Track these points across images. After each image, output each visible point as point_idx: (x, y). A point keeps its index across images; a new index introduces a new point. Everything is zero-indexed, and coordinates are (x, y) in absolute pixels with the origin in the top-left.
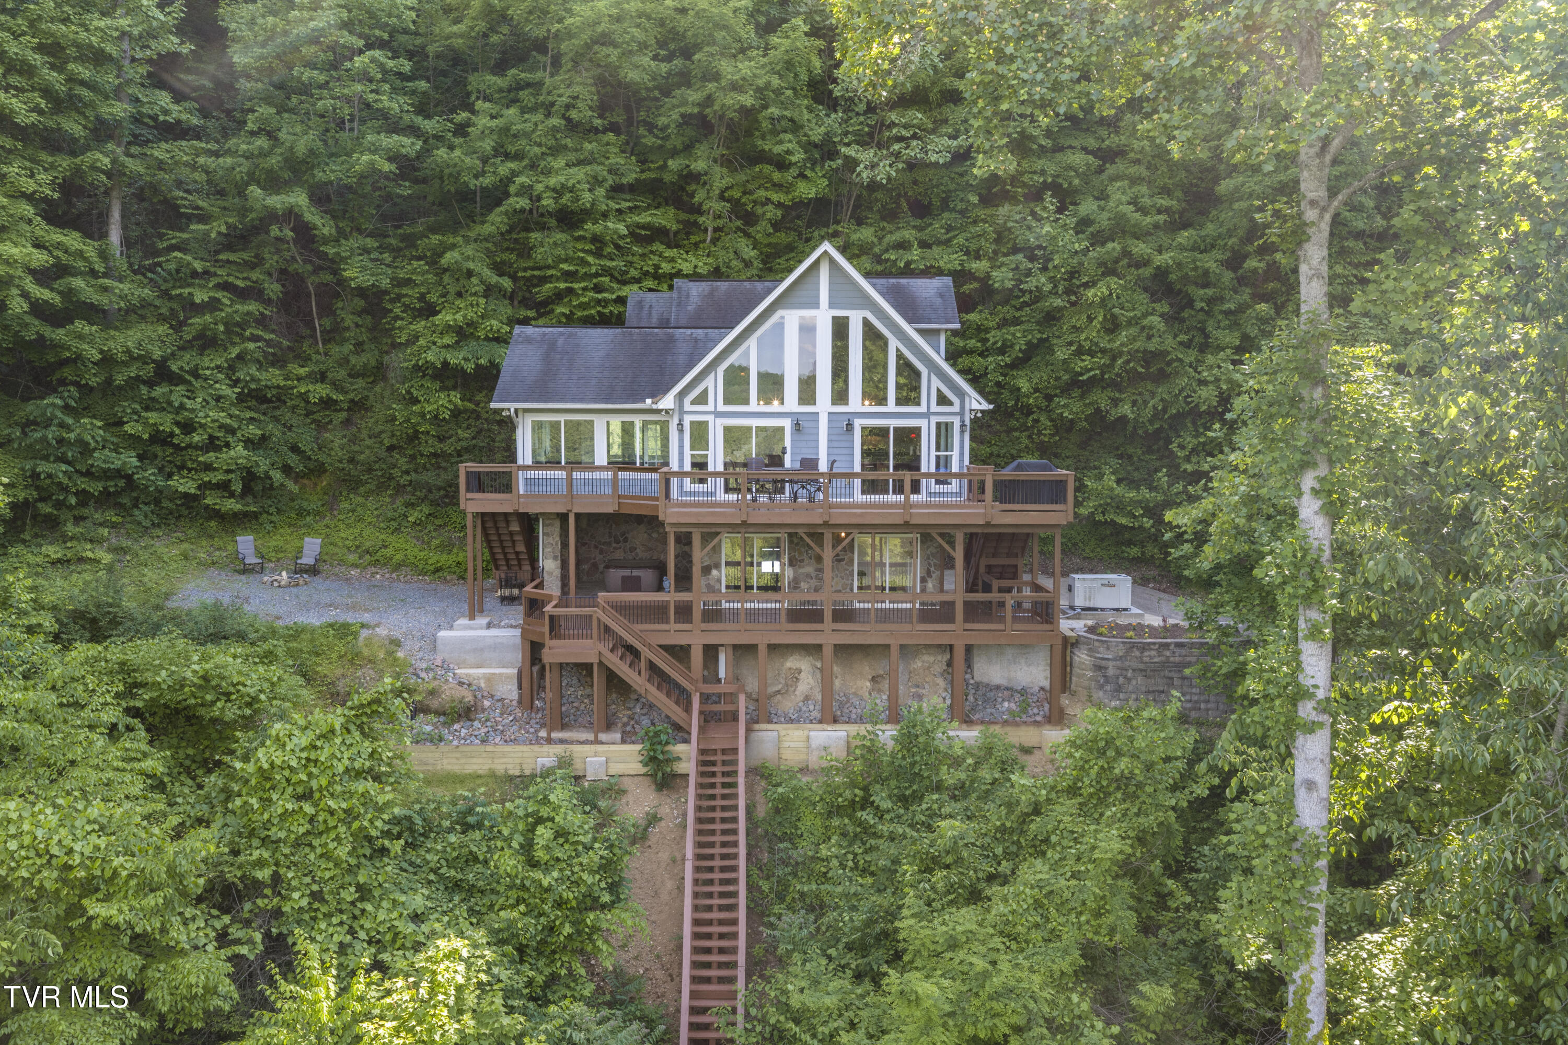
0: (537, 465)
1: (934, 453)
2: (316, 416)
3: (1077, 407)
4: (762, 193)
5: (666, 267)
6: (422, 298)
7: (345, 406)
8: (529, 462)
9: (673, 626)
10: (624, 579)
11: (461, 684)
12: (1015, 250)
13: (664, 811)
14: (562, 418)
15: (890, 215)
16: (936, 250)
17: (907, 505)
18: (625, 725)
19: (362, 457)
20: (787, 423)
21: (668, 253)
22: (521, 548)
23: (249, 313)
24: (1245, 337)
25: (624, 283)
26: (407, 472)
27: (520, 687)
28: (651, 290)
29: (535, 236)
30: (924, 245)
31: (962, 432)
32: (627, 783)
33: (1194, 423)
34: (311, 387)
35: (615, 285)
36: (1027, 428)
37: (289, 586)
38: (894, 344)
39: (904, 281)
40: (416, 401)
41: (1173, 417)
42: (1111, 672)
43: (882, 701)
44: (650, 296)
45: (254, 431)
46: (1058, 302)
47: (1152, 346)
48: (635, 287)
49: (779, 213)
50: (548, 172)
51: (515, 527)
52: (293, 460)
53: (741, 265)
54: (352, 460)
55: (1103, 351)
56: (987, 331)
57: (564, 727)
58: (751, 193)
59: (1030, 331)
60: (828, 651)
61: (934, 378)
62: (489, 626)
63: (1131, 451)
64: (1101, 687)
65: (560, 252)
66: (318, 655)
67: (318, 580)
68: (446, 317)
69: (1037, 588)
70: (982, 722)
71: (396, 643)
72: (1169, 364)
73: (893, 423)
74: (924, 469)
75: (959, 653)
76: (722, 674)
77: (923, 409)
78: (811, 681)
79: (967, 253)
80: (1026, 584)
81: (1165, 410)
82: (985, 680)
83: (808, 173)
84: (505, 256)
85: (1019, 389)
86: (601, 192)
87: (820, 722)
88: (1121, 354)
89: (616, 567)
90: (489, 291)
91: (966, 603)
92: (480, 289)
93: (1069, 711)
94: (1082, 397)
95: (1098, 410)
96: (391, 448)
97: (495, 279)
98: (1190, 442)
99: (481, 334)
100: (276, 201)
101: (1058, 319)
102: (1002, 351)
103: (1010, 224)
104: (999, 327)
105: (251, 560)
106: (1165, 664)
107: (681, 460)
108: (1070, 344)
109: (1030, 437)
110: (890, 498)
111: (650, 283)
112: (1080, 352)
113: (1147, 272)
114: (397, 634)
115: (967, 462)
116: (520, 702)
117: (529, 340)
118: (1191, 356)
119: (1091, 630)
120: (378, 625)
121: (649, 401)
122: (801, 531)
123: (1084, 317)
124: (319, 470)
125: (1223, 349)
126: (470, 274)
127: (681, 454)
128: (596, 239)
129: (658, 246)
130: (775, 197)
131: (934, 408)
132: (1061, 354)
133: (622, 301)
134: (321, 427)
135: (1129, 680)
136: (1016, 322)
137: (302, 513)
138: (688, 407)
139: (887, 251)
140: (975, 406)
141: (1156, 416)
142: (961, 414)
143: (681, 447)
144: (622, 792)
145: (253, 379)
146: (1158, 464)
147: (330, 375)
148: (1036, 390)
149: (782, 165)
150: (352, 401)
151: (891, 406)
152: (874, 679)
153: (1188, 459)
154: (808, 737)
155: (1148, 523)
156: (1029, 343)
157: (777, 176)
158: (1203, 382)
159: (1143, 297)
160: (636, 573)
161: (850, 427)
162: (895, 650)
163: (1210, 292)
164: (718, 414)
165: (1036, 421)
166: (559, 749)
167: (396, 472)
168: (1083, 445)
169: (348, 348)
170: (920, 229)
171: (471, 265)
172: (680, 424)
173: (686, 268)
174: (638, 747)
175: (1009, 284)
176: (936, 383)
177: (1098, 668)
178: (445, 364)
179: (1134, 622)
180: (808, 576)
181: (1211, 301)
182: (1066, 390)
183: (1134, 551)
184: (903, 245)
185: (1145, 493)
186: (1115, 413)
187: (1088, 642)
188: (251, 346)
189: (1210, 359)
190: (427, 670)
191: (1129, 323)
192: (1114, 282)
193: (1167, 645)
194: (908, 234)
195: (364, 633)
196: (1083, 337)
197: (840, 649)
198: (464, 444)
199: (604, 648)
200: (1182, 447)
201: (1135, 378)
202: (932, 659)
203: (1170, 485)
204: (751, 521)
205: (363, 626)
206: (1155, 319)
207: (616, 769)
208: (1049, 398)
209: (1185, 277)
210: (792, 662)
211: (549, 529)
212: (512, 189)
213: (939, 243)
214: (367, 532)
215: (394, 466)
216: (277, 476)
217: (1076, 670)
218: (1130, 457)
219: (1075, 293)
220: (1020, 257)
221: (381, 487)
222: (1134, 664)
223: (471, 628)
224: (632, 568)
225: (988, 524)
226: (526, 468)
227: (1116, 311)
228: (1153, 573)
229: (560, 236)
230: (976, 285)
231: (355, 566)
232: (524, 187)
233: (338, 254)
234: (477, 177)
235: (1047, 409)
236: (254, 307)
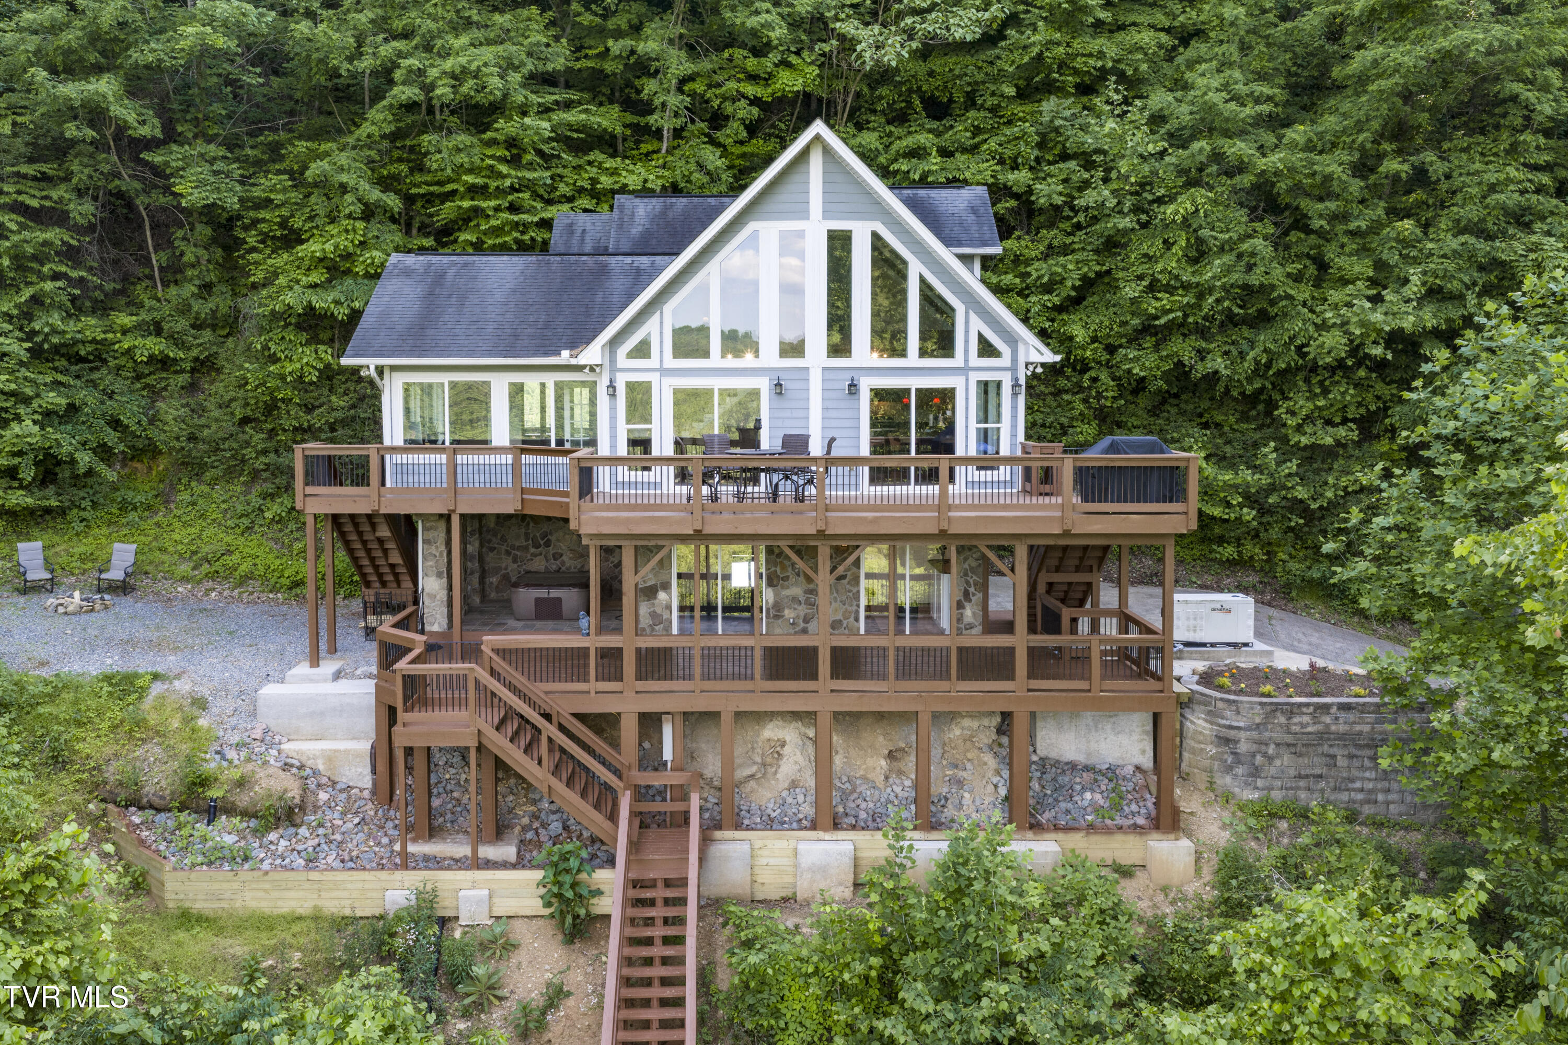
0: (412, 445)
1: (974, 426)
2: (150, 380)
3: (1151, 360)
4: (732, 85)
5: (606, 181)
6: (283, 224)
7: (188, 366)
8: (399, 442)
9: (594, 685)
10: (538, 600)
11: (287, 767)
12: (1065, 157)
13: (576, 979)
14: (445, 378)
15: (900, 118)
16: (960, 158)
17: (943, 505)
18: (525, 829)
19: (206, 432)
20: (763, 385)
21: (610, 163)
22: (396, 558)
23: (45, 243)
24: (1380, 265)
25: (550, 202)
26: (265, 452)
27: (374, 771)
28: (586, 211)
29: (428, 140)
30: (945, 153)
31: (1015, 395)
32: (520, 931)
33: (1307, 380)
34: (139, 341)
35: (539, 205)
36: (1081, 389)
37: (79, 611)
38: (915, 269)
39: (922, 192)
40: (274, 359)
41: (1281, 373)
42: (1243, 747)
43: (903, 787)
44: (583, 218)
45: (54, 399)
46: (1126, 222)
47: (1255, 279)
48: (566, 207)
49: (755, 111)
50: (446, 53)
51: (384, 532)
52: (111, 437)
53: (705, 179)
54: (192, 438)
55: (1186, 287)
56: (1028, 262)
57: (433, 832)
58: (719, 85)
59: (1086, 262)
60: (825, 720)
61: (973, 317)
62: (337, 676)
63: (1219, 418)
64: (1229, 769)
65: (462, 159)
66: (80, 724)
67: (128, 600)
68: (314, 247)
69: (1127, 620)
70: (1056, 828)
71: (201, 704)
72: (1273, 303)
73: (915, 383)
74: (960, 451)
75: (1020, 725)
76: (667, 755)
77: (957, 361)
78: (799, 758)
79: (1001, 162)
80: (1109, 613)
81: (1268, 366)
82: (1053, 754)
83: (793, 59)
84: (394, 168)
85: (1071, 338)
86: (515, 78)
87: (814, 827)
88: (1211, 290)
89: (528, 585)
90: (369, 213)
91: (1031, 651)
92: (358, 209)
93: (1184, 806)
94: (1157, 347)
95: (1180, 364)
96: (245, 421)
97: (375, 195)
98: (1304, 405)
99: (359, 269)
100: (71, 90)
101: (1124, 246)
102: (1048, 289)
103: (1059, 122)
104: (1045, 257)
105: (37, 574)
106: (1323, 736)
107: (613, 437)
108: (1140, 278)
109: (1085, 401)
110: (912, 490)
111: (585, 202)
112: (1152, 288)
113: (1246, 180)
114: (204, 691)
115: (1021, 437)
116: (374, 792)
117: (407, 272)
118: (1303, 292)
119: (1206, 678)
120: (178, 676)
121: (565, 354)
122: (783, 544)
123: (1159, 242)
124: (150, 451)
125: (1353, 282)
126: (344, 188)
127: (613, 428)
128: (512, 143)
129: (596, 155)
130: (750, 90)
131: (975, 361)
132: (1130, 291)
133: (546, 224)
134: (155, 393)
135: (1270, 759)
136: (1066, 250)
137: (125, 507)
138: (622, 360)
139: (896, 160)
140: (1035, 357)
141: (1259, 370)
142: (1013, 368)
143: (613, 418)
144: (510, 947)
145: (54, 331)
146: (1257, 436)
147: (166, 326)
148: (1094, 339)
149: (760, 49)
150: (196, 359)
151: (913, 357)
152: (891, 756)
153: (1299, 428)
154: (796, 852)
155: (1249, 514)
156: (1084, 278)
157: (752, 63)
158: (1323, 327)
159: (1241, 215)
160: (555, 593)
161: (853, 388)
162: (924, 718)
163: (1332, 205)
164: (665, 372)
165: (1095, 380)
166: (414, 878)
167: (249, 453)
168: (1154, 412)
169: (189, 289)
170: (938, 134)
171: (344, 178)
172: (612, 386)
173: (633, 181)
174: (538, 875)
175: (1059, 200)
176: (977, 325)
177: (1225, 741)
178: (311, 308)
179: (1263, 663)
180: (796, 600)
181: (1335, 218)
182: (1135, 338)
183: (1229, 551)
184: (916, 153)
185: (1247, 475)
186: (1201, 369)
187: (1206, 701)
188: (49, 286)
189: (1335, 296)
190: (238, 746)
191: (1222, 250)
192: (1201, 195)
193: (1326, 708)
194: (924, 139)
195: (157, 688)
196: (1159, 267)
197: (838, 717)
198: (339, 415)
199: (485, 723)
200: (1293, 413)
201: (1231, 320)
202: (975, 724)
203: (1279, 464)
204: (708, 530)
205: (156, 677)
206: (1258, 243)
207: (503, 907)
208: (1111, 349)
209: (1297, 188)
210: (771, 731)
211: (431, 535)
212: (398, 75)
213: (965, 150)
214: (210, 531)
215: (247, 444)
216: (85, 459)
217: (1189, 743)
218: (1218, 425)
219: (1145, 212)
220: (1072, 164)
221: (230, 474)
222: (1278, 735)
223: (311, 681)
224: (550, 586)
225: (1066, 534)
226: (394, 450)
227: (1205, 233)
228: (1253, 579)
229: (463, 139)
230: (1012, 203)
231: (185, 579)
232: (410, 71)
233: (167, 164)
234: (350, 59)
235: (1108, 365)
236: (54, 235)
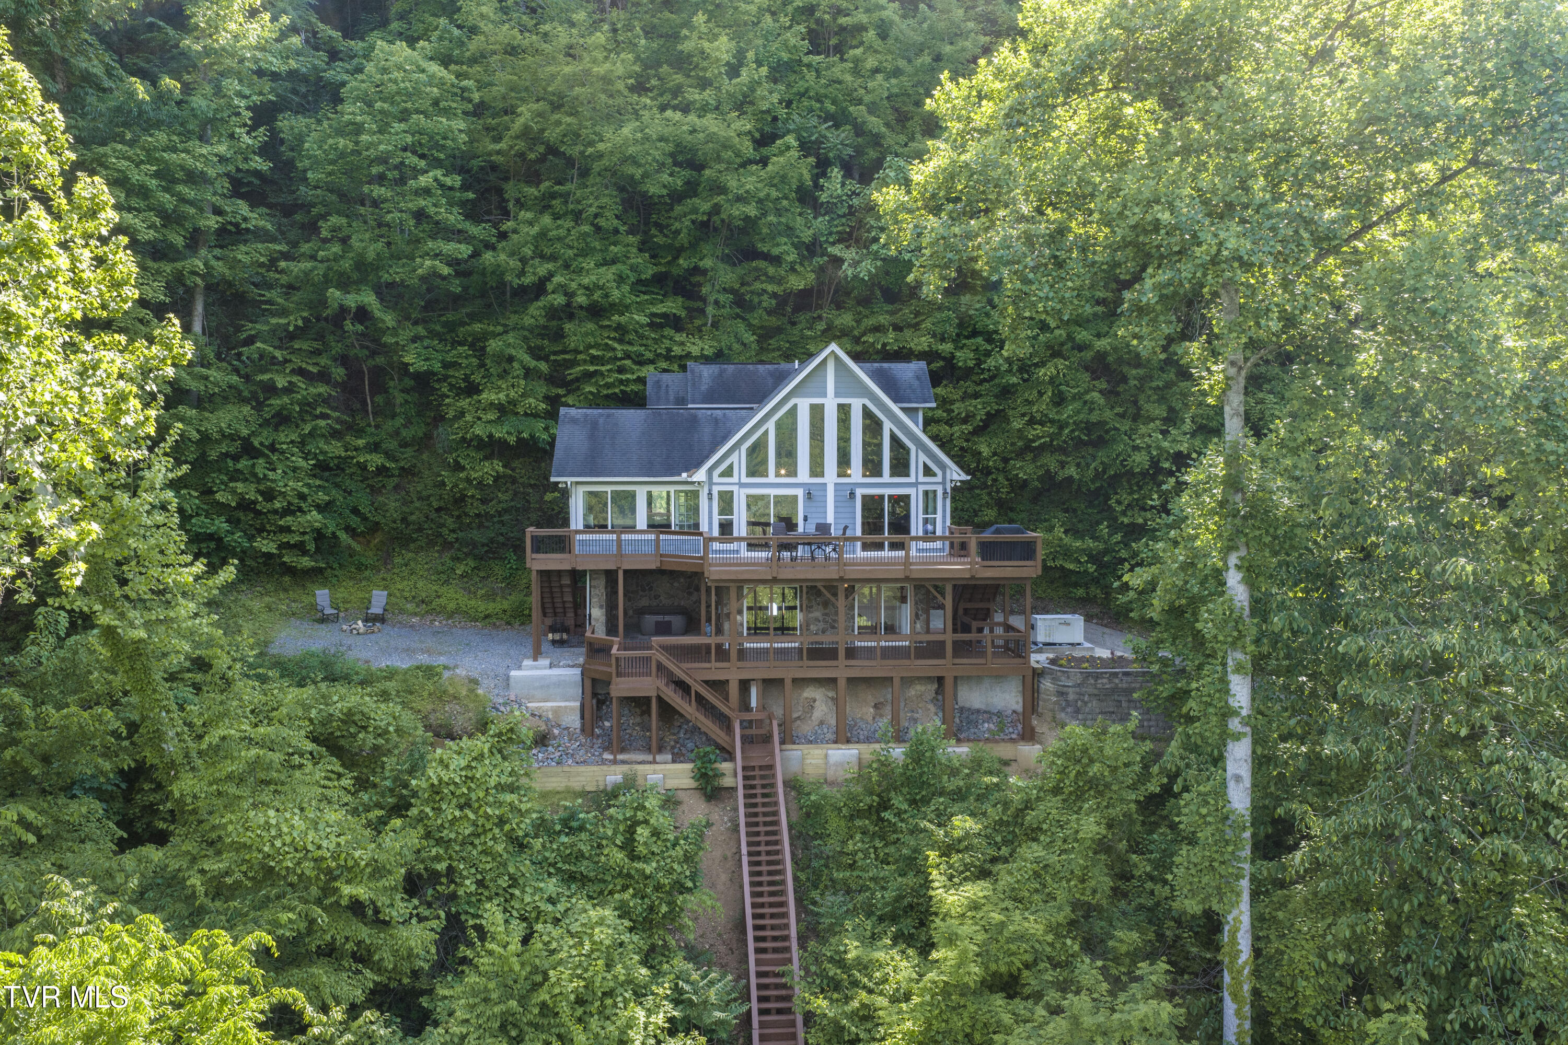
0: (588, 528)
1: (921, 516)
2: (370, 482)
3: (1030, 468)
4: (758, 286)
5: (677, 350)
6: (466, 378)
7: (397, 472)
8: (581, 527)
9: (714, 664)
10: (657, 623)
11: (533, 715)
12: (975, 334)
13: (715, 817)
14: (609, 489)
15: (865, 301)
16: (908, 333)
17: (905, 562)
18: (673, 747)
19: (413, 517)
20: (800, 493)
21: (678, 337)
22: (568, 598)
23: (320, 395)
24: (1171, 410)
25: (641, 364)
26: (453, 531)
27: (582, 717)
28: (665, 371)
29: (568, 327)
30: (897, 328)
31: (944, 498)
32: (681, 795)
33: (1129, 482)
34: (368, 457)
35: (635, 367)
36: (987, 487)
37: (366, 633)
38: (887, 426)
39: (885, 365)
40: (463, 468)
41: (1110, 477)
42: (1071, 697)
43: (884, 723)
44: (665, 376)
45: (322, 497)
46: (1014, 380)
47: (1094, 418)
48: (651, 368)
49: (774, 302)
50: (580, 272)
51: (566, 581)
52: (354, 521)
53: (741, 348)
54: (404, 520)
55: (1052, 421)
56: (952, 402)
57: (623, 750)
58: (748, 284)
59: (989, 404)
60: (842, 683)
61: (921, 453)
62: (551, 666)
63: (1075, 505)
64: (1063, 709)
65: (591, 340)
66: (411, 693)
67: (387, 628)
68: (488, 396)
69: (1009, 628)
70: (969, 740)
71: (475, 682)
72: (1107, 432)
73: (887, 492)
74: (913, 533)
75: (949, 683)
76: (754, 704)
77: (912, 479)
78: (824, 708)
79: (934, 336)
80: (999, 624)
81: (1104, 472)
82: (967, 705)
83: (797, 267)
84: (539, 342)
85: (980, 453)
86: (626, 288)
87: (836, 742)
88: (1067, 424)
89: (651, 613)
90: (528, 373)
91: (955, 643)
92: (521, 372)
93: (1038, 730)
94: (1034, 460)
95: (1048, 471)
96: (438, 510)
97: (533, 363)
98: (1126, 498)
99: (521, 410)
100: (350, 300)
101: (1014, 393)
102: (965, 421)
103: (971, 312)
104: (963, 399)
105: (329, 611)
106: (1114, 690)
107: (710, 523)
108: (1023, 415)
109: (989, 494)
110: (886, 553)
111: (664, 365)
112: (1032, 422)
113: (1088, 355)
114: (475, 674)
115: (948, 523)
116: (583, 730)
117: (574, 421)
118: (1125, 426)
119: (1053, 662)
120: (456, 666)
121: (684, 475)
122: (819, 584)
123: (1035, 392)
124: (375, 527)
125: (1153, 420)
126: (511, 359)
127: (710, 518)
128: (619, 327)
129: (668, 332)
130: (770, 288)
131: (922, 479)
132: (1017, 424)
133: (642, 381)
134: (374, 491)
135: (1086, 703)
136: (976, 396)
137: (360, 567)
138: (716, 479)
139: (864, 334)
140: (956, 477)
141: (1098, 475)
142: (943, 483)
143: (710, 512)
144: (678, 803)
145: (322, 452)
146: (1099, 517)
147: (384, 446)
148: (995, 454)
149: (776, 260)
150: (403, 468)
151: (886, 477)
152: (876, 706)
153: (1124, 513)
154: (826, 756)
155: (1091, 568)
156: (988, 414)
157: (771, 270)
158: (1136, 448)
159: (1086, 376)
160: (667, 618)
161: (852, 495)
162: (897, 682)
163: (1141, 372)
164: (741, 485)
165: (995, 480)
166: (625, 768)
167: (445, 531)
168: (1035, 499)
169: (399, 421)
170: (892, 313)
171: (513, 352)
172: (710, 494)
173: (695, 350)
174: (690, 766)
175: (971, 364)
176: (923, 458)
177: (1061, 694)
178: (491, 436)
179: (1087, 654)
180: (817, 620)
181: (1141, 379)
182: (1020, 454)
183: (1080, 592)
184: (877, 329)
185: (1090, 543)
186: (1062, 475)
187: (1051, 672)
188: (322, 423)
189: (1143, 429)
190: (505, 704)
191: (1074, 398)
192: (1061, 363)
193: (1116, 674)
194: (883, 319)
195: (446, 674)
196: (1035, 409)
197: (851, 681)
198: (504, 505)
199: (661, 683)
200: (1119, 503)
201: (1079, 443)
202: (923, 688)
203: (1110, 535)
204: (780, 577)
205: (446, 668)
206: (1095, 394)
207: (672, 784)
208: (1006, 460)
209: (1120, 360)
210: (810, 693)
211: (594, 583)
212: (550, 287)
213: (910, 326)
214: (420, 584)
215: (443, 525)
216: (343, 536)
217: (1042, 696)
218: (1075, 511)
219: (1027, 372)
220: (979, 340)
221: (431, 543)
222: (1091, 690)
223: (537, 668)
224: (664, 614)
225: (973, 578)
226: (578, 532)
227: (1063, 388)
228: (1096, 610)
229: (590, 326)
230: (941, 363)
231: (416, 614)
232: (560, 285)
233: (397, 343)
234: (519, 276)
235: (1004, 471)
236: (322, 389)
